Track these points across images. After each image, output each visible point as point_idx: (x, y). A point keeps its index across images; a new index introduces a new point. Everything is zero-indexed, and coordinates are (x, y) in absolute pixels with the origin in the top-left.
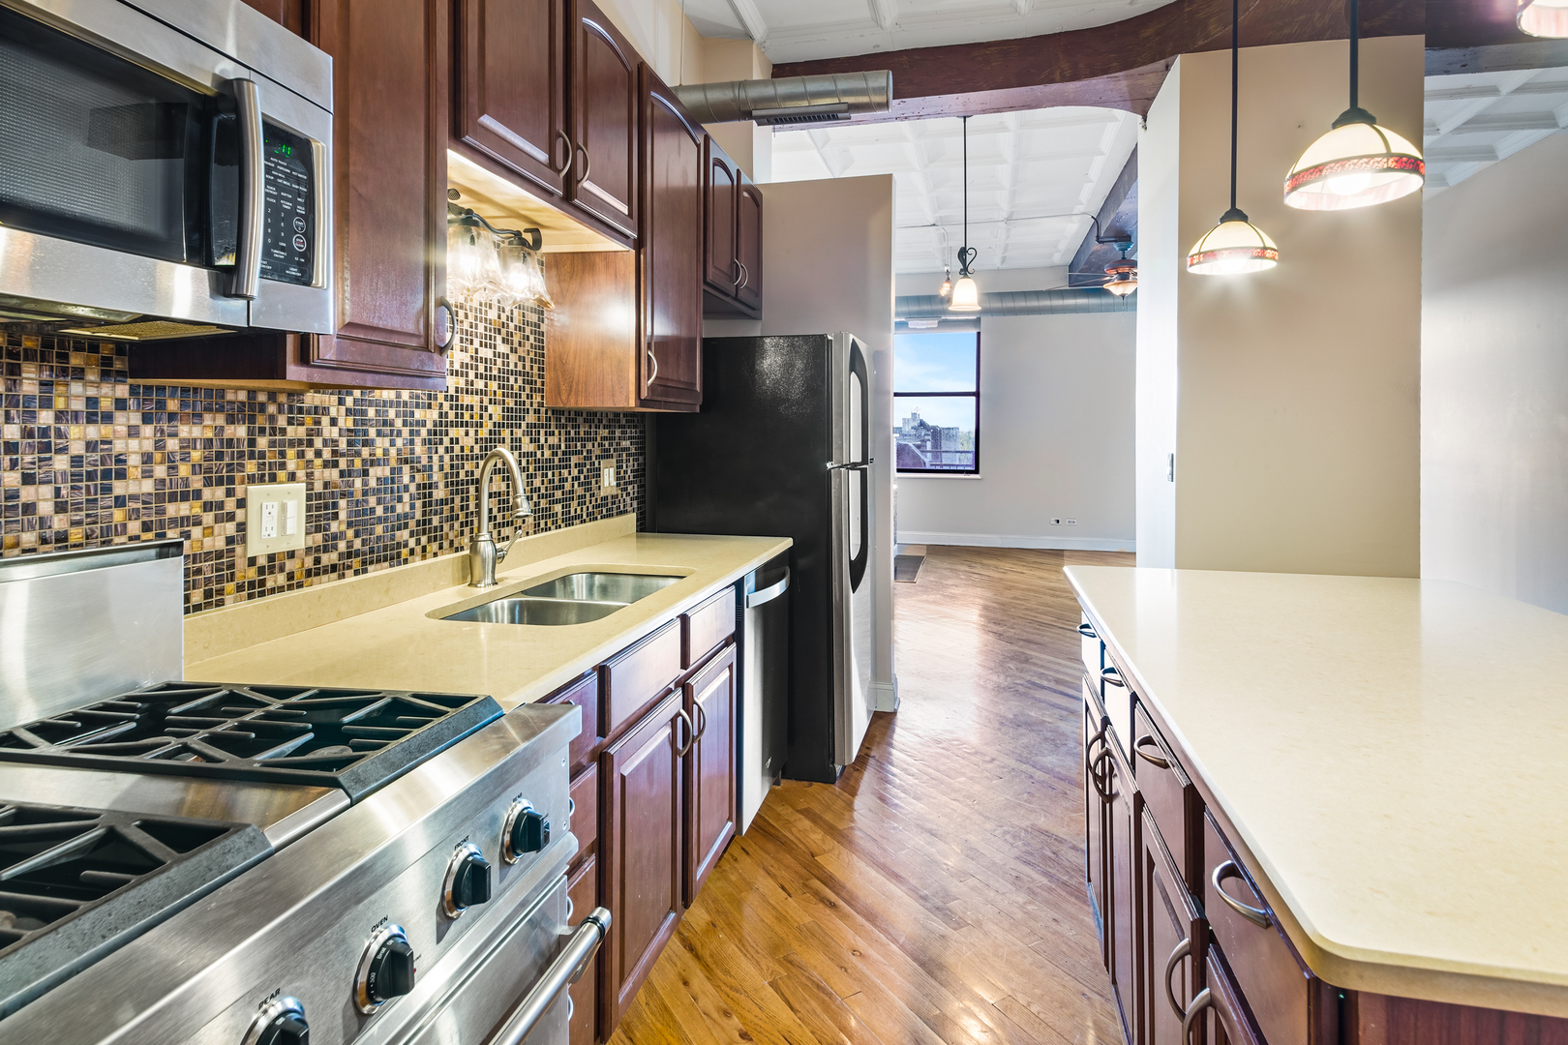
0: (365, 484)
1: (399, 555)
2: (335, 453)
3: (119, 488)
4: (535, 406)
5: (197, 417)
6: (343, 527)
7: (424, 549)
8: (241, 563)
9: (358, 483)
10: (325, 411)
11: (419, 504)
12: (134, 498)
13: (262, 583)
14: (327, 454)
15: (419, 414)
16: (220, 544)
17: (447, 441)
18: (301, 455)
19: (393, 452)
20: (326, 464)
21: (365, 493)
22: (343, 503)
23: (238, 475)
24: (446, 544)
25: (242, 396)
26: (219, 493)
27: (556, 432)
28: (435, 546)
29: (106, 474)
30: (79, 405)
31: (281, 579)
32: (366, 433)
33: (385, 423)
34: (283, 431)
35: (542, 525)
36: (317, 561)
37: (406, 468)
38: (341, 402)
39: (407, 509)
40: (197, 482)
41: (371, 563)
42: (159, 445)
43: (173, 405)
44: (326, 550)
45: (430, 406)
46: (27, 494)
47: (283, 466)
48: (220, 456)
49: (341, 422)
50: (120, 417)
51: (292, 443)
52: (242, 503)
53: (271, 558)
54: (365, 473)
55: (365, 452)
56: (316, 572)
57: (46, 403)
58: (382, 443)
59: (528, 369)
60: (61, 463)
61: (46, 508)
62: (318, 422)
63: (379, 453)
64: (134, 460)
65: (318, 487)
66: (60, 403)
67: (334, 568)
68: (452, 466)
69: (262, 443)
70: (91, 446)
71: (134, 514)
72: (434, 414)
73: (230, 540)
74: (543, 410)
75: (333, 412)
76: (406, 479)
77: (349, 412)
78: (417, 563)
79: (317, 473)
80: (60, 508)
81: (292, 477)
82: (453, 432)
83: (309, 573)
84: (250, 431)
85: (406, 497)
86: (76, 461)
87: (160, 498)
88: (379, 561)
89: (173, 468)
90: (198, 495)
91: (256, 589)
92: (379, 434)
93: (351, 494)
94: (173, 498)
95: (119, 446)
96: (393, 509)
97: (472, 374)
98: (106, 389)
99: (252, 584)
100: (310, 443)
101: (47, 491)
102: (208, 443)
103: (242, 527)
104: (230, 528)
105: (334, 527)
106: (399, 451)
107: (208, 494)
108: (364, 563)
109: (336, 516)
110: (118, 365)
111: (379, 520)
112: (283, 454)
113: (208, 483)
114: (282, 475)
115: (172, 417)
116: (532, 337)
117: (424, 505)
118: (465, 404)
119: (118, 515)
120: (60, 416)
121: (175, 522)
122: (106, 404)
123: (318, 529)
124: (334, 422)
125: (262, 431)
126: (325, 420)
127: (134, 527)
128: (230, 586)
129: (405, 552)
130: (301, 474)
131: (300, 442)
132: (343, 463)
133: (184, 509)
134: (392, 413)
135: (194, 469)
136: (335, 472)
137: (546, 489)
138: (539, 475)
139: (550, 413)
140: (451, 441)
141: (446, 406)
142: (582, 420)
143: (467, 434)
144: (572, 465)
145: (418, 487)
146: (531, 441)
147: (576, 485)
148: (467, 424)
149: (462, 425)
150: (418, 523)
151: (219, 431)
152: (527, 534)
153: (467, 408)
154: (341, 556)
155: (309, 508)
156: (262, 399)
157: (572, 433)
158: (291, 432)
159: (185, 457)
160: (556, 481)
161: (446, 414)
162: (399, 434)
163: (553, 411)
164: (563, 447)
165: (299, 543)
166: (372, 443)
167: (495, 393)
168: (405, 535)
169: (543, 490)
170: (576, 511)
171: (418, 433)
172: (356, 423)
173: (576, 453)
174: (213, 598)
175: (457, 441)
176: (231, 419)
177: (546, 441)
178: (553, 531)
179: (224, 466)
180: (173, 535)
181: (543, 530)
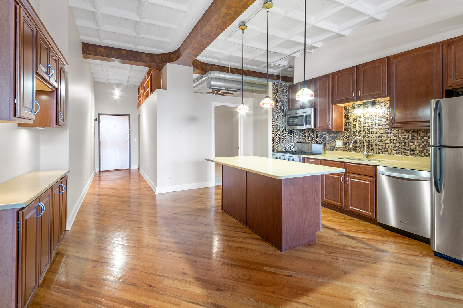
1: (357, 151)
3: (326, 140)
5: (332, 134)
7: (362, 151)
8: (336, 148)
10: (345, 133)
11: (361, 145)
14: (345, 138)
15: (361, 133)
16: (334, 145)
17: (367, 136)
18: (342, 138)
20: (345, 139)
22: (348, 143)
23: (336, 139)
25: (336, 132)
26: (334, 141)
27: (407, 135)
31: (340, 150)
32: (351, 135)
36: (344, 149)
38: (348, 132)
39: (358, 145)
42: (329, 136)
43: (330, 133)
45: (363, 131)
47: (340, 139)
49: (348, 134)
50: (326, 134)
52: (336, 142)
53: (339, 148)
54: (351, 140)
55: (351, 138)
56: (344, 150)
58: (354, 137)
61: (322, 140)
62: (344, 134)
64: (327, 138)
65: (344, 141)
67: (346, 150)
68: (368, 140)
69: (338, 136)
72: (365, 133)
73: (335, 145)
75: (346, 133)
76: (358, 141)
77: (349, 133)
79: (344, 140)
81: (341, 140)
82: (369, 135)
84: (337, 135)
85: (358, 144)
88: (353, 151)
89: (330, 138)
90: (332, 141)
91: (337, 150)
92: (353, 135)
94: (330, 141)
96: (356, 145)
97: (374, 126)
100: (343, 136)
103: (336, 144)
104: (335, 144)
107: (333, 141)
108: (351, 151)
109: (347, 145)
112: (340, 137)
113: (333, 140)
114: (340, 140)
117: (362, 145)
118: (372, 131)
119: (326, 142)
122: (325, 133)
123: (344, 146)
124: (346, 134)
125: (338, 135)
126: (345, 134)
128: (335, 150)
129: (358, 151)
130: (342, 140)
134: (356, 133)
135: (332, 138)
136: (347, 140)
137: (402, 147)
138: (398, 144)
139: (403, 131)
140: (368, 136)
141: (367, 131)
142: (421, 132)
143: (372, 135)
144: (416, 143)
145: (361, 143)
146: (395, 137)
147: (418, 147)
148: (373, 134)
149: (371, 134)
150: (361, 148)
151: (334, 135)
152: (393, 154)
153: (373, 131)
154: (347, 149)
155: (343, 143)
156: (338, 132)
157: (416, 135)
158: (341, 135)
159: (331, 137)
160: (407, 145)
161: (367, 132)
162: (357, 135)
163: (405, 131)
164: (410, 138)
165: (342, 147)
166: (352, 136)
167: (381, 128)
168: (358, 149)
169: (400, 147)
170: (417, 153)
171: (361, 135)
172: (350, 134)
173: (417, 140)
174: (333, 150)
175: (370, 136)
176: (335, 134)
177: (402, 137)
178: (405, 156)
179: (334, 138)
180: (330, 144)
181: (400, 155)
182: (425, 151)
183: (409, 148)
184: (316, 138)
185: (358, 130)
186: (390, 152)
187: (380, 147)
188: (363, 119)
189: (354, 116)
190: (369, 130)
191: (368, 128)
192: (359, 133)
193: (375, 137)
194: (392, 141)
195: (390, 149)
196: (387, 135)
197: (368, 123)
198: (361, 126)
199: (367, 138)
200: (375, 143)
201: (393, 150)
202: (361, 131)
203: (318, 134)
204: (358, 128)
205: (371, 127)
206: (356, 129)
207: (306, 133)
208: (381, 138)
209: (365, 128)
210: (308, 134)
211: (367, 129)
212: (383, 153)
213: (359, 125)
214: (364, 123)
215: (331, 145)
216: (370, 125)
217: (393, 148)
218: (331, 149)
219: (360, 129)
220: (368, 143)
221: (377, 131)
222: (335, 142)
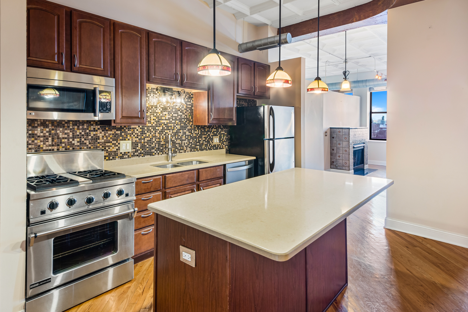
0: (144, 141)
1: (152, 154)
2: (137, 135)
3: (98, 141)
4: (190, 125)
5: (111, 130)
6: (139, 148)
7: (158, 153)
8: (119, 153)
9: (143, 141)
10: (136, 128)
11: (157, 145)
12: (101, 142)
13: (123, 157)
14: (136, 136)
15: (157, 128)
16: (115, 150)
17: (164, 133)
18: (131, 136)
19: (151, 135)
20: (136, 137)
21: (144, 143)
22: (139, 144)
23: (118, 139)
24: (164, 153)
25: (119, 127)
26: (115, 142)
27: (197, 130)
28: (161, 153)
29: (97, 139)
30: (92, 129)
31: (127, 156)
32: (144, 132)
33: (149, 130)
34: (127, 132)
35: (193, 150)
36: (134, 154)
37: (154, 138)
38: (139, 127)
39: (154, 146)
40: (111, 140)
41: (146, 155)
42: (105, 135)
44: (136, 152)
45: (160, 126)
46: (85, 142)
47: (127, 138)
48: (115, 136)
49: (139, 130)
50: (99, 131)
51: (129, 134)
52: (119, 144)
53: (125, 153)
54: (144, 139)
55: (144, 135)
56: (134, 156)
57: (88, 129)
58: (148, 134)
59: (188, 117)
60: (90, 137)
61: (88, 143)
62: (134, 130)
63: (147, 135)
64: (101, 137)
65: (134, 141)
66: (90, 129)
67: (137, 155)
68: (166, 138)
69: (123, 134)
70: (94, 135)
71: (101, 145)
72: (161, 128)
73: (117, 149)
74: (193, 126)
75: (137, 128)
76: (154, 140)
77: (141, 128)
78: (157, 156)
79: (134, 139)
80: (90, 143)
81: (129, 140)
82: (166, 131)
83: (132, 156)
84: (121, 132)
85: (154, 144)
86: (92, 137)
87: (105, 142)
88: (147, 155)
89: (107, 138)
90: (111, 142)
91: (122, 157)
92: (147, 132)
93: (141, 143)
94: (107, 143)
95: (98, 135)
96: (151, 146)
97: (171, 120)
98: (96, 127)
99: (121, 157)
100: (132, 134)
101: (88, 141)
102: (113, 134)
103: (119, 147)
104: (117, 148)
105: (137, 148)
106: (152, 135)
107: (113, 142)
108: (144, 155)
109: (138, 146)
110: (98, 123)
111: (148, 147)
112: (127, 136)
113: (113, 140)
114: (127, 139)
115: (107, 130)
116: (189, 111)
117: (158, 145)
119: (98, 145)
120: (90, 131)
121: (107, 146)
122: (96, 129)
123: (134, 148)
124: (137, 130)
125: (123, 132)
126: (136, 130)
127: (101, 147)
128: (117, 157)
129: (154, 154)
130: (130, 139)
131: (130, 134)
132: (139, 137)
133: (109, 144)
134: (150, 128)
135: (111, 138)
136: (138, 139)
137: (194, 143)
138: (192, 139)
139: (195, 126)
140: (166, 133)
141: (164, 126)
142: (206, 127)
143: (170, 131)
144: (203, 137)
145: (157, 142)
146: (189, 132)
147: (204, 142)
148: (170, 129)
149: (168, 130)
150: (157, 148)
151: (115, 132)
152: (188, 152)
153: (170, 126)
154: (139, 153)
155: (132, 145)
156: (123, 127)
157: (203, 130)
158: (129, 132)
159: (109, 136)
160: (197, 141)
161: (164, 128)
162: (152, 132)
163: (196, 126)
164: (200, 133)
165: (130, 151)
166: (146, 134)
167: (178, 123)
168: (154, 150)
169: (193, 143)
170: (204, 148)
171: (157, 132)
172: (142, 130)
173: (204, 135)
174: (114, 158)
175: (167, 133)
176: (117, 130)
177: (194, 132)
178: (196, 152)
179: (116, 138)
180: (107, 148)
181: (193, 151)
182: (208, 144)
183: (198, 144)
184: (71, 140)
185: (154, 125)
186: (186, 149)
187: (177, 145)
188: (160, 110)
189: (149, 104)
190: (166, 125)
191: (166, 122)
192: (155, 128)
193: (172, 133)
194: (187, 137)
195: (186, 146)
196: (183, 131)
197: (165, 116)
198: (157, 120)
199: (164, 135)
200: (173, 141)
201: (188, 147)
202: (157, 126)
203: (78, 131)
204: (154, 121)
205: (168, 121)
206: (151, 123)
207: (39, 129)
208: (178, 134)
209: (162, 121)
210: (45, 132)
211: (164, 123)
212: (179, 151)
213: (154, 118)
214: (161, 115)
215: (109, 150)
216: (167, 118)
217: (188, 144)
218: (109, 158)
219: (155, 123)
220: (166, 141)
221: (174, 126)
222: (117, 144)
